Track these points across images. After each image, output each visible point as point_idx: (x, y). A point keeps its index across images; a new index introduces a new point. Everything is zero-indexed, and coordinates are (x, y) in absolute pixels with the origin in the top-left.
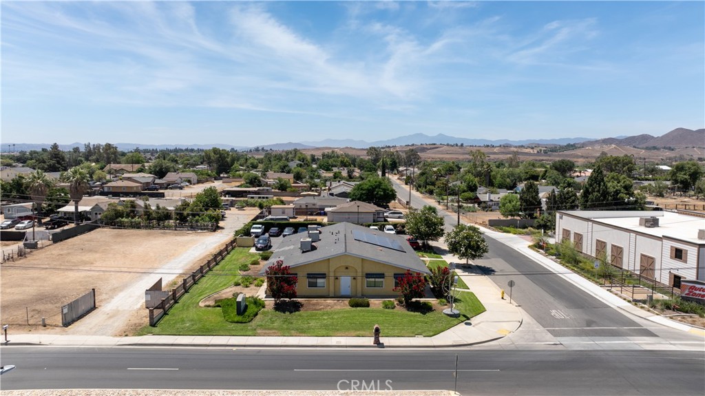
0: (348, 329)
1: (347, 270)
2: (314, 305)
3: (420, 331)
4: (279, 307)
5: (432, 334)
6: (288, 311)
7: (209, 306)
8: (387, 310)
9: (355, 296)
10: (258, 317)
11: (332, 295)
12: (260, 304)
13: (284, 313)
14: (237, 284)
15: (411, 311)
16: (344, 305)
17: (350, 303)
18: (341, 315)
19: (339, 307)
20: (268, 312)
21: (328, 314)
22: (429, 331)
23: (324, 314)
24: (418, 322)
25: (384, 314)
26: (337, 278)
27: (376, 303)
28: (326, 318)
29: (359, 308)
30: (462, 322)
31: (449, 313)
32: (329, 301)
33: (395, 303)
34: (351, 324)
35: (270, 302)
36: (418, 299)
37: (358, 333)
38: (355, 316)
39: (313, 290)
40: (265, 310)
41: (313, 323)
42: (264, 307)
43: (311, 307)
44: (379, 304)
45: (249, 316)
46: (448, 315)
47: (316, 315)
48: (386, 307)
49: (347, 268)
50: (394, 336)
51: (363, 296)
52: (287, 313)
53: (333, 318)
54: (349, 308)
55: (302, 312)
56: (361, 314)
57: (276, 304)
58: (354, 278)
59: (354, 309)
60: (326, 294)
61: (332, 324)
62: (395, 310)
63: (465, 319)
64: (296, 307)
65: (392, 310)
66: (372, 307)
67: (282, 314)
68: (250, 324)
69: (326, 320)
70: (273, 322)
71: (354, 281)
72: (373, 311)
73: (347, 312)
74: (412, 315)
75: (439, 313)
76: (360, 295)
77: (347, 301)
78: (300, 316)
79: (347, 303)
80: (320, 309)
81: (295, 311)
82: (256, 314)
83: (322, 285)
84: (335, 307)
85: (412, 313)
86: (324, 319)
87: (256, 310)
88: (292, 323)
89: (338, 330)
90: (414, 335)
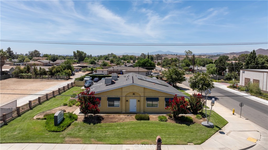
0: (135, 138)
1: (134, 95)
2: (111, 118)
3: (190, 139)
4: (87, 120)
5: (200, 142)
6: (93, 123)
7: (39, 119)
8: (162, 122)
9: (140, 113)
10: (70, 127)
11: (124, 111)
12: (74, 118)
13: (90, 124)
14: (65, 105)
15: (179, 123)
16: (131, 119)
17: (136, 117)
18: (130, 126)
19: (128, 120)
20: (78, 124)
21: (120, 125)
22: (197, 139)
23: (118, 125)
24: (186, 132)
25: (160, 125)
26: (127, 101)
27: (154, 118)
28: (119, 128)
29: (142, 121)
30: (217, 131)
31: (207, 124)
32: (122, 116)
33: (167, 117)
34: (137, 133)
35: (81, 117)
36: (184, 115)
37: (143, 141)
38: (140, 127)
39: (112, 109)
40: (77, 122)
41: (109, 133)
42: (76, 120)
43: (109, 120)
44: (156, 118)
45: (63, 127)
46: (206, 126)
47: (112, 126)
48: (161, 120)
49: (134, 94)
50: (171, 144)
51: (145, 113)
52: (92, 124)
53: (124, 129)
54: (135, 121)
55: (103, 124)
56: (144, 125)
57: (85, 118)
58: (139, 101)
59: (139, 121)
60: (119, 111)
61: (123, 133)
62: (168, 122)
63: (218, 129)
64: (99, 120)
65: (165, 123)
66: (151, 120)
67: (88, 125)
68: (63, 132)
69: (119, 130)
70: (80, 131)
71: (138, 102)
72: (152, 123)
73: (134, 124)
74: (180, 127)
75: (199, 125)
76: (142, 111)
77: (134, 116)
78: (101, 126)
79: (134, 118)
80: (115, 122)
81: (97, 123)
82: (70, 125)
83: (118, 105)
84: (126, 120)
85: (180, 125)
86: (118, 129)
87: (70, 122)
88: (93, 132)
89: (127, 138)
90: (186, 143)
